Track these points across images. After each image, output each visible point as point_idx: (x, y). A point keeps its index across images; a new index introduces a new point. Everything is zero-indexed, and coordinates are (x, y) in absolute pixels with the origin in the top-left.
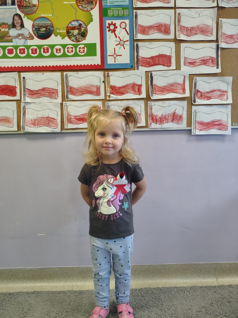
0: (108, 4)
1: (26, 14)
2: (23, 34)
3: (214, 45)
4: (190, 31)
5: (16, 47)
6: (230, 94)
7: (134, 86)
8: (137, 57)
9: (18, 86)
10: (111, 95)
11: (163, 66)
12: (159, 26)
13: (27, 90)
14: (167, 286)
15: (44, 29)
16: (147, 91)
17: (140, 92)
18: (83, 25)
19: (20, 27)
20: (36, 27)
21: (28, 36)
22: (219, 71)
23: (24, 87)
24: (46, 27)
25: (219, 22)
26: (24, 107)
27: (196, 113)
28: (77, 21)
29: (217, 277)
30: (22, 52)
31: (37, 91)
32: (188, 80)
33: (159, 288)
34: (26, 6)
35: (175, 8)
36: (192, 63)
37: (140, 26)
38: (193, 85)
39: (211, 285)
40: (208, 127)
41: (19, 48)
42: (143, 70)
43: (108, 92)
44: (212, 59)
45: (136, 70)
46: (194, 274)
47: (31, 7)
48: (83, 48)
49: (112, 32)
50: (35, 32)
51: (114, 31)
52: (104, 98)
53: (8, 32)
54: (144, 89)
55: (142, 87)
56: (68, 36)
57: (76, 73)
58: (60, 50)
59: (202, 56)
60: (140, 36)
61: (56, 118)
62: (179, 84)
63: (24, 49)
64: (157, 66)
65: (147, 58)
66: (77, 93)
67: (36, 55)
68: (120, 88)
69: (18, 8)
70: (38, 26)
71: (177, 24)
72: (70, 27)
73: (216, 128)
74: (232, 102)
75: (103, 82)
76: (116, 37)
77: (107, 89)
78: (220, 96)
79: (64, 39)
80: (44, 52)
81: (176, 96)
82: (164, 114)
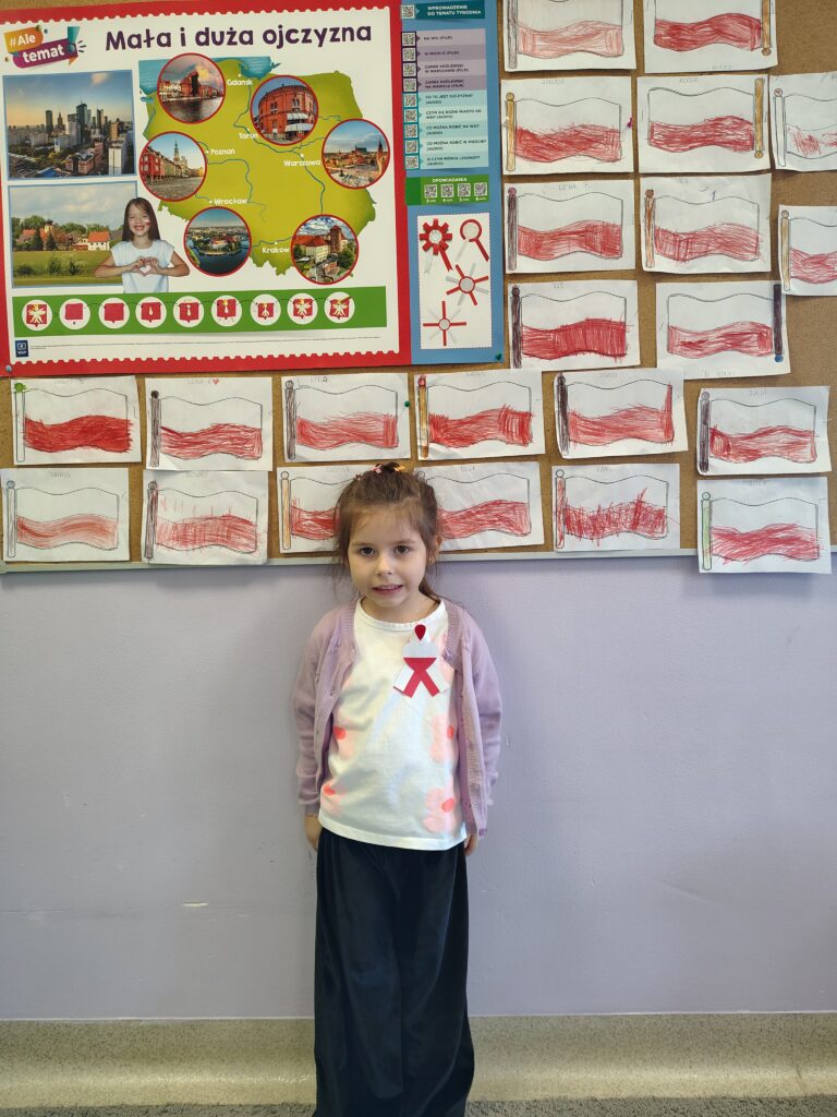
0: (424, 166)
1: (167, 199)
2: (156, 260)
3: (765, 287)
4: (686, 244)
5: (132, 299)
6: (822, 441)
7: (506, 416)
8: (514, 329)
9: (135, 420)
10: (432, 446)
11: (598, 355)
12: (586, 231)
13: (163, 431)
14: (624, 1094)
15: (222, 244)
16: (549, 434)
17: (524, 435)
18: (345, 231)
19: (146, 237)
20: (197, 238)
21: (171, 266)
22: (783, 368)
23: (155, 422)
24: (228, 238)
25: (780, 217)
26: (153, 487)
27: (711, 503)
28: (326, 217)
29: (798, 1066)
30: (151, 313)
31: (195, 435)
32: (682, 398)
33: (596, 1100)
34: (167, 176)
35: (636, 175)
36: (695, 346)
37: (525, 233)
38: (697, 413)
39: (779, 1096)
40: (753, 550)
41: (141, 303)
42: (534, 366)
43: (424, 437)
44: (759, 331)
45: (513, 370)
46: (718, 1052)
47: (181, 177)
48: (343, 302)
49: (435, 253)
50: (193, 252)
51: (441, 249)
52: (409, 456)
53: (109, 255)
54: (537, 427)
55: (533, 419)
56: (295, 265)
57: (322, 377)
58: (270, 307)
59: (725, 324)
60: (524, 264)
61: (253, 520)
62: (653, 412)
63: (158, 305)
64: (580, 356)
65: (547, 331)
66: (323, 439)
67: (194, 323)
68: (461, 422)
69: (143, 181)
70: (204, 235)
71: (642, 225)
72: (304, 237)
73: (781, 551)
74: (830, 469)
75: (407, 405)
76: (449, 266)
77: (418, 426)
78: (790, 448)
79: (284, 274)
80: (221, 313)
81: (644, 450)
82: (605, 506)
